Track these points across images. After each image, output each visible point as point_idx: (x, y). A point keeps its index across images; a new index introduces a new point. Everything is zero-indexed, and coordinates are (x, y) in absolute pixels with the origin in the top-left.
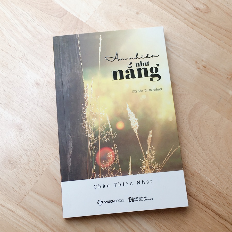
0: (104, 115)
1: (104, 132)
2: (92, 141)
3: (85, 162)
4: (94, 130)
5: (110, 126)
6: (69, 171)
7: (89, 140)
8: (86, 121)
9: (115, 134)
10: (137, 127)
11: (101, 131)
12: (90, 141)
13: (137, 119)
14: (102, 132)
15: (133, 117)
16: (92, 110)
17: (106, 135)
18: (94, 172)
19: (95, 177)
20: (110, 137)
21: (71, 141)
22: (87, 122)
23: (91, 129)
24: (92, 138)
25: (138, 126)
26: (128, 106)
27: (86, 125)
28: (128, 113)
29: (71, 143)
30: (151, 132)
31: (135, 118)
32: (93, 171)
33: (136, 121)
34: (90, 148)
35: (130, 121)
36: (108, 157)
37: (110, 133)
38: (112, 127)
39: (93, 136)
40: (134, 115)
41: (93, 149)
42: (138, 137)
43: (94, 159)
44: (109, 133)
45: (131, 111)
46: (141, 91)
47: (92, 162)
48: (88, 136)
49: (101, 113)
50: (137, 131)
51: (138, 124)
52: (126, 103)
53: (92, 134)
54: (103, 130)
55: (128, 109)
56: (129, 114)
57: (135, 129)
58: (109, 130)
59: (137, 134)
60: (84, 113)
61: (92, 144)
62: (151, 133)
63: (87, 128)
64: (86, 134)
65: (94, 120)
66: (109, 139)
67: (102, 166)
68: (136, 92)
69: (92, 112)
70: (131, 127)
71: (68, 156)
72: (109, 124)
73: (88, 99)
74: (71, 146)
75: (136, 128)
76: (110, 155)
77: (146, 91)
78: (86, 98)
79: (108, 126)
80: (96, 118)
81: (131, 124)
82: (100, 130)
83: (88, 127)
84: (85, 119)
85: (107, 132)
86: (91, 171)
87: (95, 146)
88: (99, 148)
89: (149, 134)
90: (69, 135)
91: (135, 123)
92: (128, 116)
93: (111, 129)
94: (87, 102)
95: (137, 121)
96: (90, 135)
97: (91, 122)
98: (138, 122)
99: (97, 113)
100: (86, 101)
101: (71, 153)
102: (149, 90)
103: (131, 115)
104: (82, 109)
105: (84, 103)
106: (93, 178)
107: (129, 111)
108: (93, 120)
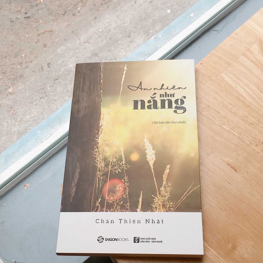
0: (118, 144)
1: (115, 163)
2: (102, 170)
3: (90, 192)
4: (105, 159)
5: (123, 156)
6: (71, 201)
7: (98, 169)
8: (97, 149)
9: (128, 165)
10: (153, 159)
11: (113, 160)
12: (99, 171)
13: (154, 152)
14: (114, 162)
15: (151, 149)
16: (106, 138)
17: (118, 166)
18: (99, 205)
19: (99, 210)
20: (122, 168)
21: (78, 169)
22: (99, 150)
23: (102, 158)
24: (102, 167)
25: (155, 159)
26: (146, 137)
27: (97, 153)
28: (145, 144)
29: (78, 171)
30: (168, 166)
31: (153, 150)
32: (97, 204)
33: (152, 153)
34: (98, 178)
35: (146, 153)
36: (116, 189)
37: (123, 164)
38: (125, 158)
39: (103, 166)
40: (151, 147)
41: (101, 179)
42: (153, 171)
43: (101, 190)
44: (121, 164)
45: (148, 143)
46: (162, 123)
47: (97, 194)
48: (98, 165)
49: (115, 143)
50: (152, 164)
51: (155, 157)
52: (145, 134)
53: (102, 163)
54: (114, 160)
55: (146, 140)
56: (145, 146)
57: (150, 161)
58: (121, 161)
59: (152, 167)
60: (97, 140)
61: (100, 174)
62: (169, 168)
63: (97, 157)
64: (95, 163)
65: (107, 149)
66: (120, 171)
67: (108, 198)
68: (157, 123)
69: (105, 141)
70: (147, 159)
71: (73, 184)
72: (122, 155)
73: (103, 127)
74: (78, 175)
75: (152, 161)
76: (119, 187)
77: (167, 123)
78: (102, 126)
79: (121, 156)
80: (109, 147)
81: (147, 157)
82: (111, 160)
83: (99, 155)
84: (97, 147)
85: (119, 162)
86: (95, 203)
87: (104, 176)
88: (108, 179)
89: (166, 169)
90: (77, 163)
91: (151, 155)
92: (145, 148)
93: (124, 160)
94: (102, 129)
95: (155, 153)
96: (100, 165)
97: (103, 150)
98: (155, 155)
99: (111, 142)
100: (100, 128)
101: (76, 182)
102: (171, 123)
103: (148, 147)
104: (95, 136)
105: (98, 131)
106: (96, 211)
107: (147, 142)
108: (105, 148)
